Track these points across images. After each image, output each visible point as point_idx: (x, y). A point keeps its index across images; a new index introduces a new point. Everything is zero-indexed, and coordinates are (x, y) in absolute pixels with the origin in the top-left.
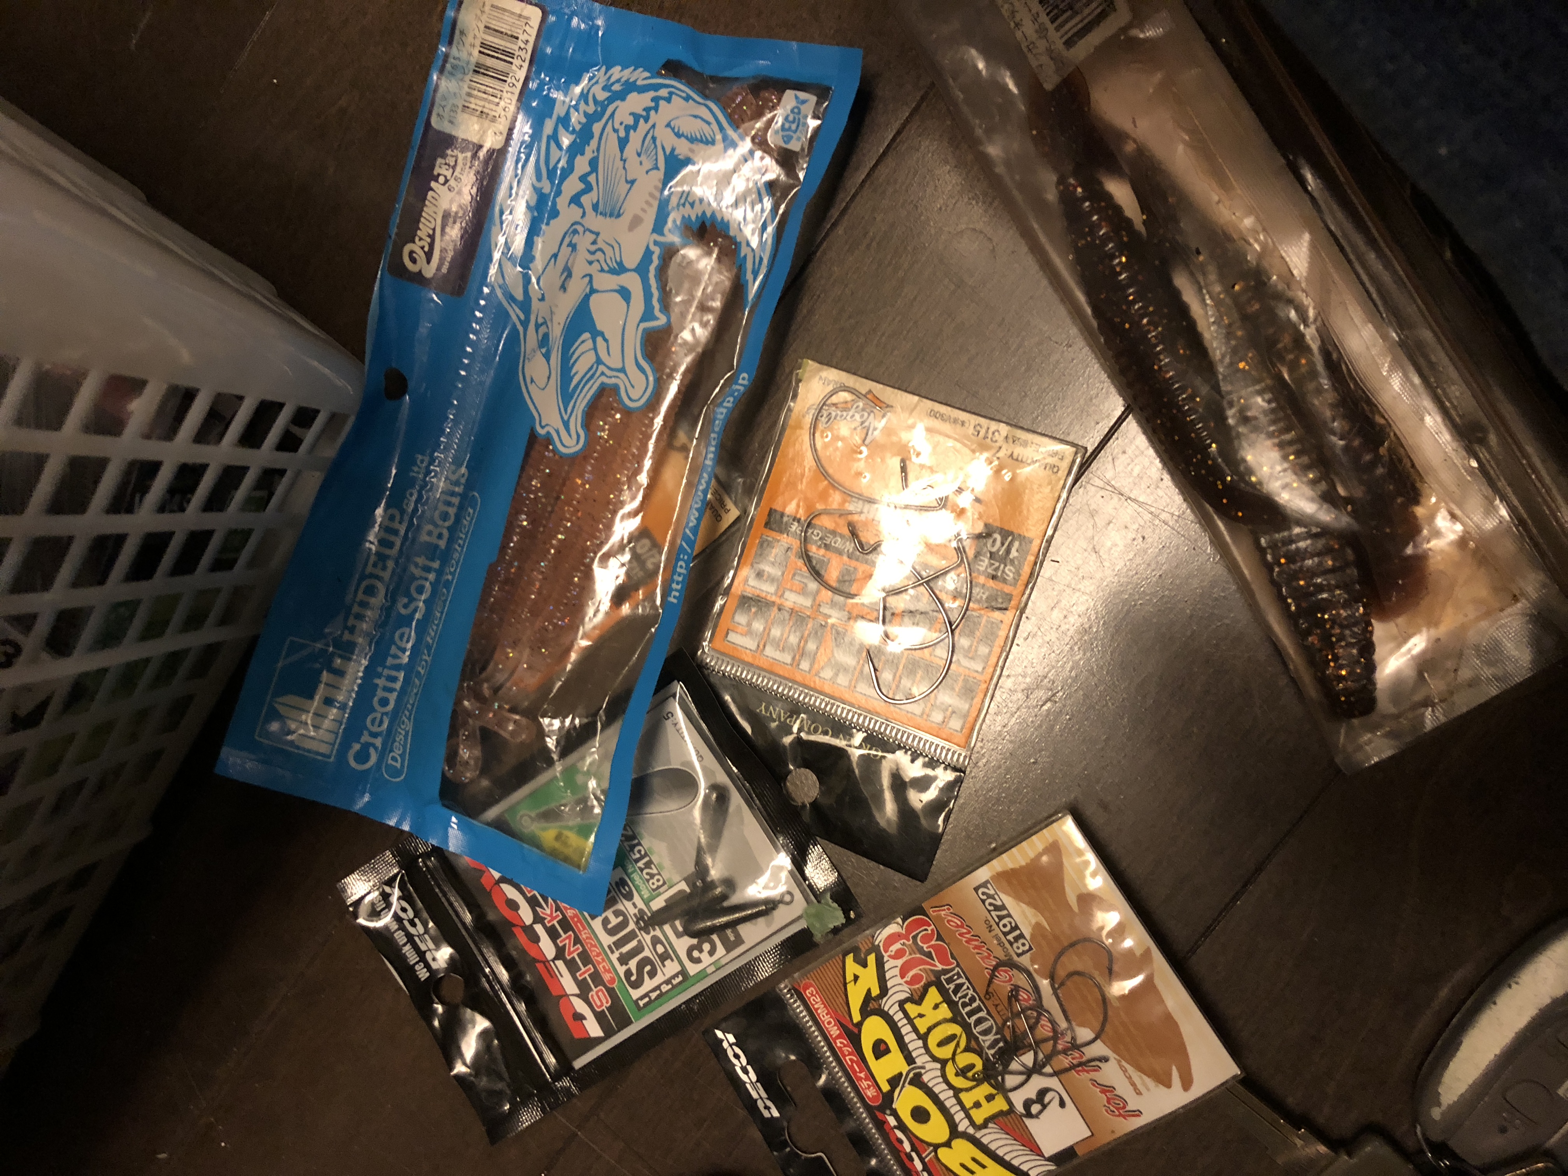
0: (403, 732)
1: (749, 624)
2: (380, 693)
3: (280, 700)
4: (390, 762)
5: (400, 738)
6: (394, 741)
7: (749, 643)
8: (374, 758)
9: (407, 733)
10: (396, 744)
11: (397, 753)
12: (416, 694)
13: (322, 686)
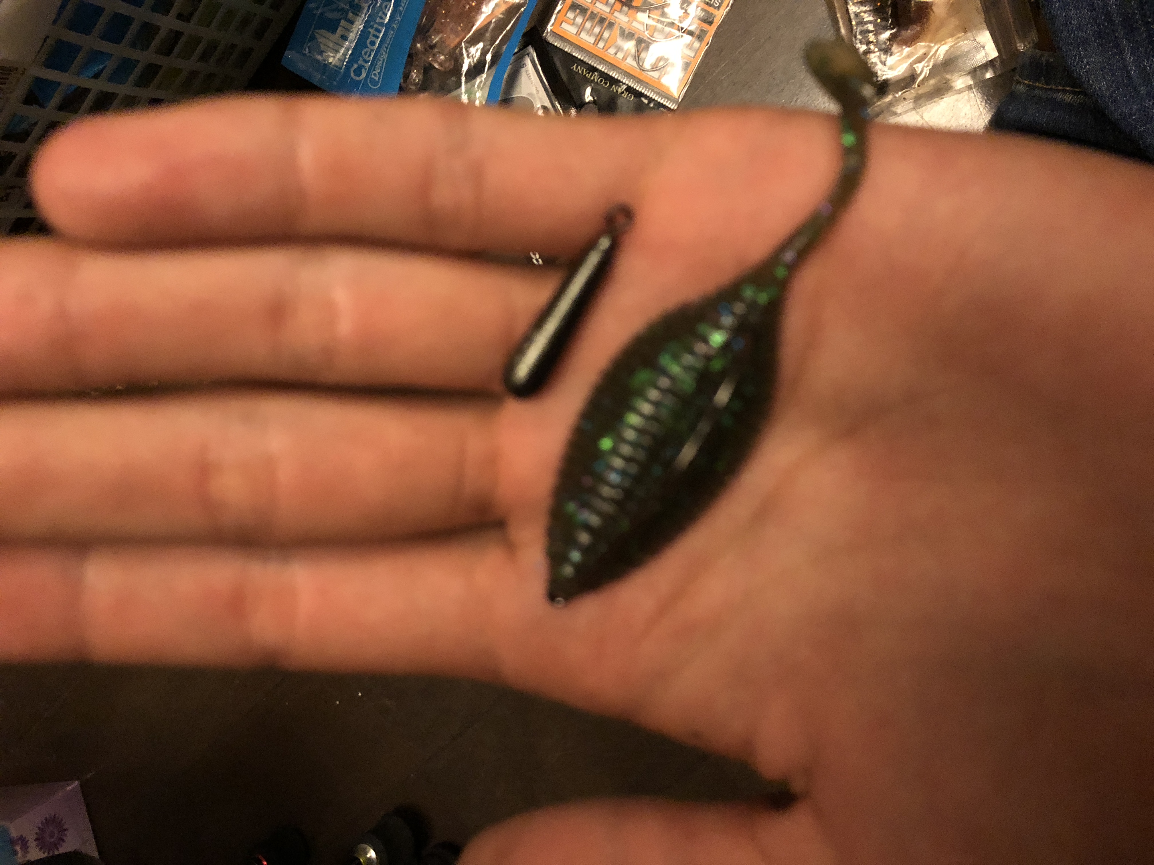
0: (382, 60)
1: (574, 19)
2: (371, 38)
3: (317, 31)
4: (373, 76)
5: (379, 63)
6: (376, 64)
7: (573, 30)
8: (364, 75)
9: (384, 60)
10: (377, 66)
11: (377, 71)
12: (391, 38)
13: (340, 28)
